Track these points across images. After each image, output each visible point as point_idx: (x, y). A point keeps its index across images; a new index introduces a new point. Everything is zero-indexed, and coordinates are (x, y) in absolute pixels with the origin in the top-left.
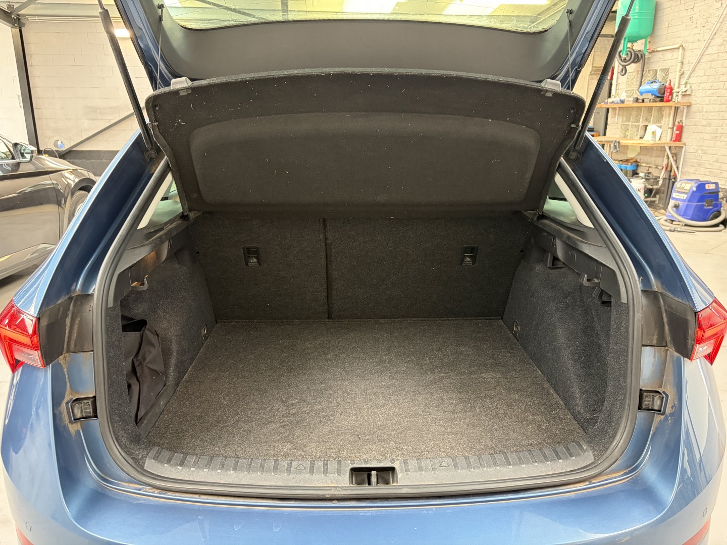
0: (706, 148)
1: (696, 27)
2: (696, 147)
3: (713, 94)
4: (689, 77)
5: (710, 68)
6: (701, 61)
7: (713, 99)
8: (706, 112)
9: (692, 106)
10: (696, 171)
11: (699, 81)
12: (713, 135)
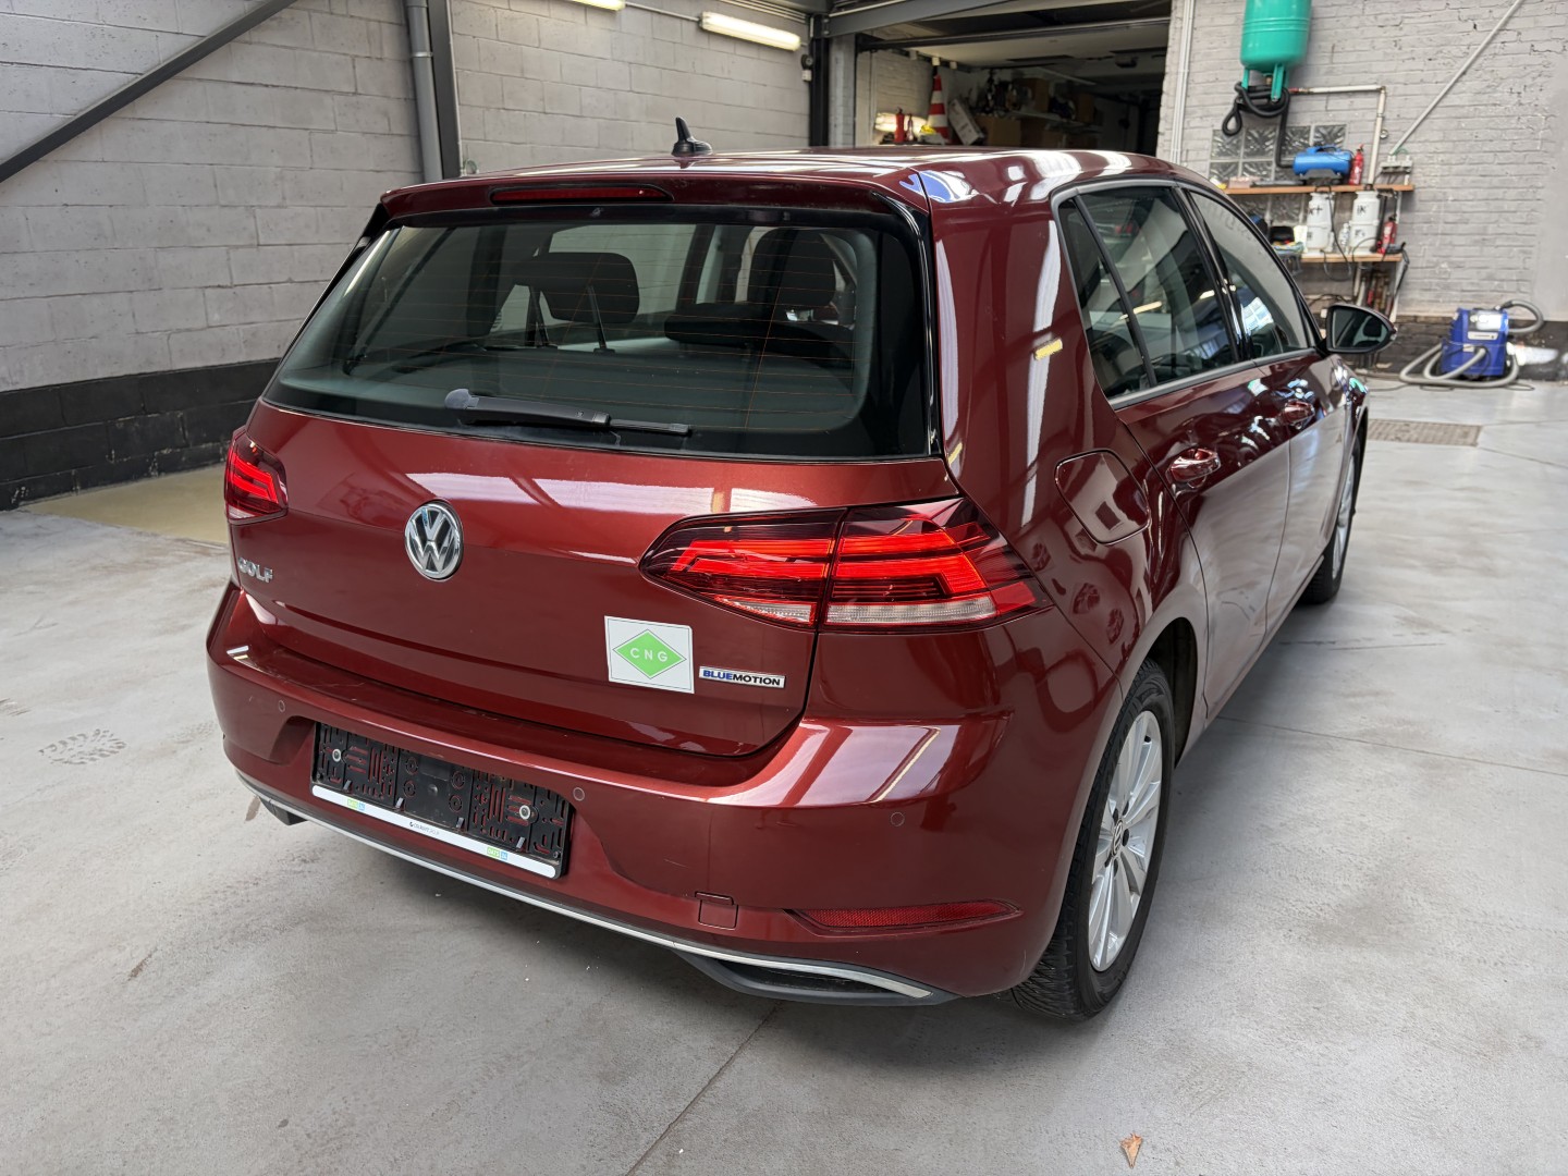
0: (1462, 259)
1: (1414, 59)
2: (1435, 259)
3: (1470, 171)
4: (1405, 142)
5: (1457, 129)
6: (1432, 116)
7: (1471, 178)
8: (1455, 200)
9: (1416, 191)
10: (1439, 296)
11: (1433, 150)
12: (1477, 237)
